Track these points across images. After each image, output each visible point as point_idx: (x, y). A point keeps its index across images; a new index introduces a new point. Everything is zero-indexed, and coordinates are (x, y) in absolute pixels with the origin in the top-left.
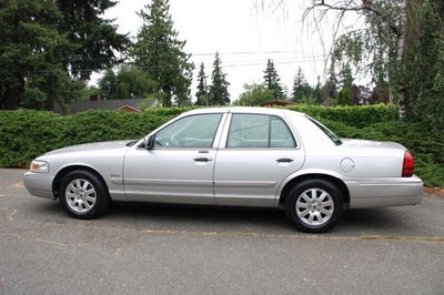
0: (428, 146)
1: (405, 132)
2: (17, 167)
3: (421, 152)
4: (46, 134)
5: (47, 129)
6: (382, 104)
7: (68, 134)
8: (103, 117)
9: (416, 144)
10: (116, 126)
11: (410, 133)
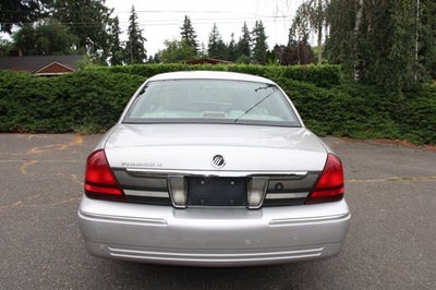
0: (385, 106)
1: (367, 94)
2: (9, 132)
3: (380, 110)
4: (33, 96)
5: (33, 91)
6: (312, 65)
7: (59, 97)
8: (94, 78)
9: (377, 104)
10: (109, 87)
11: (371, 95)
